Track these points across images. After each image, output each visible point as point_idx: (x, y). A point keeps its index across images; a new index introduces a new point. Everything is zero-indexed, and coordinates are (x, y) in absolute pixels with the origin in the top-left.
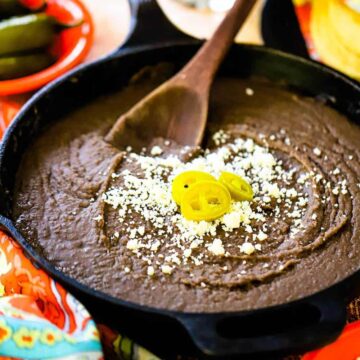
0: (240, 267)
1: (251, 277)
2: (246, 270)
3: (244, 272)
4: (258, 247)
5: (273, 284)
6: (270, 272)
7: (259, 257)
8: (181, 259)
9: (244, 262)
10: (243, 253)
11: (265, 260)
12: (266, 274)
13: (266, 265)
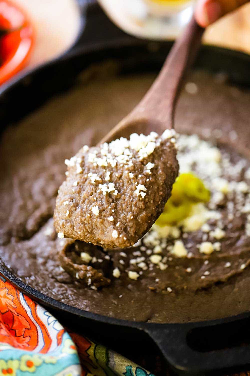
0: (204, 268)
1: (215, 279)
2: (209, 270)
3: (207, 273)
4: (217, 246)
5: (236, 285)
6: (233, 272)
7: (220, 256)
8: (147, 265)
9: (206, 262)
10: (204, 254)
11: (226, 259)
12: (229, 274)
13: (228, 265)
